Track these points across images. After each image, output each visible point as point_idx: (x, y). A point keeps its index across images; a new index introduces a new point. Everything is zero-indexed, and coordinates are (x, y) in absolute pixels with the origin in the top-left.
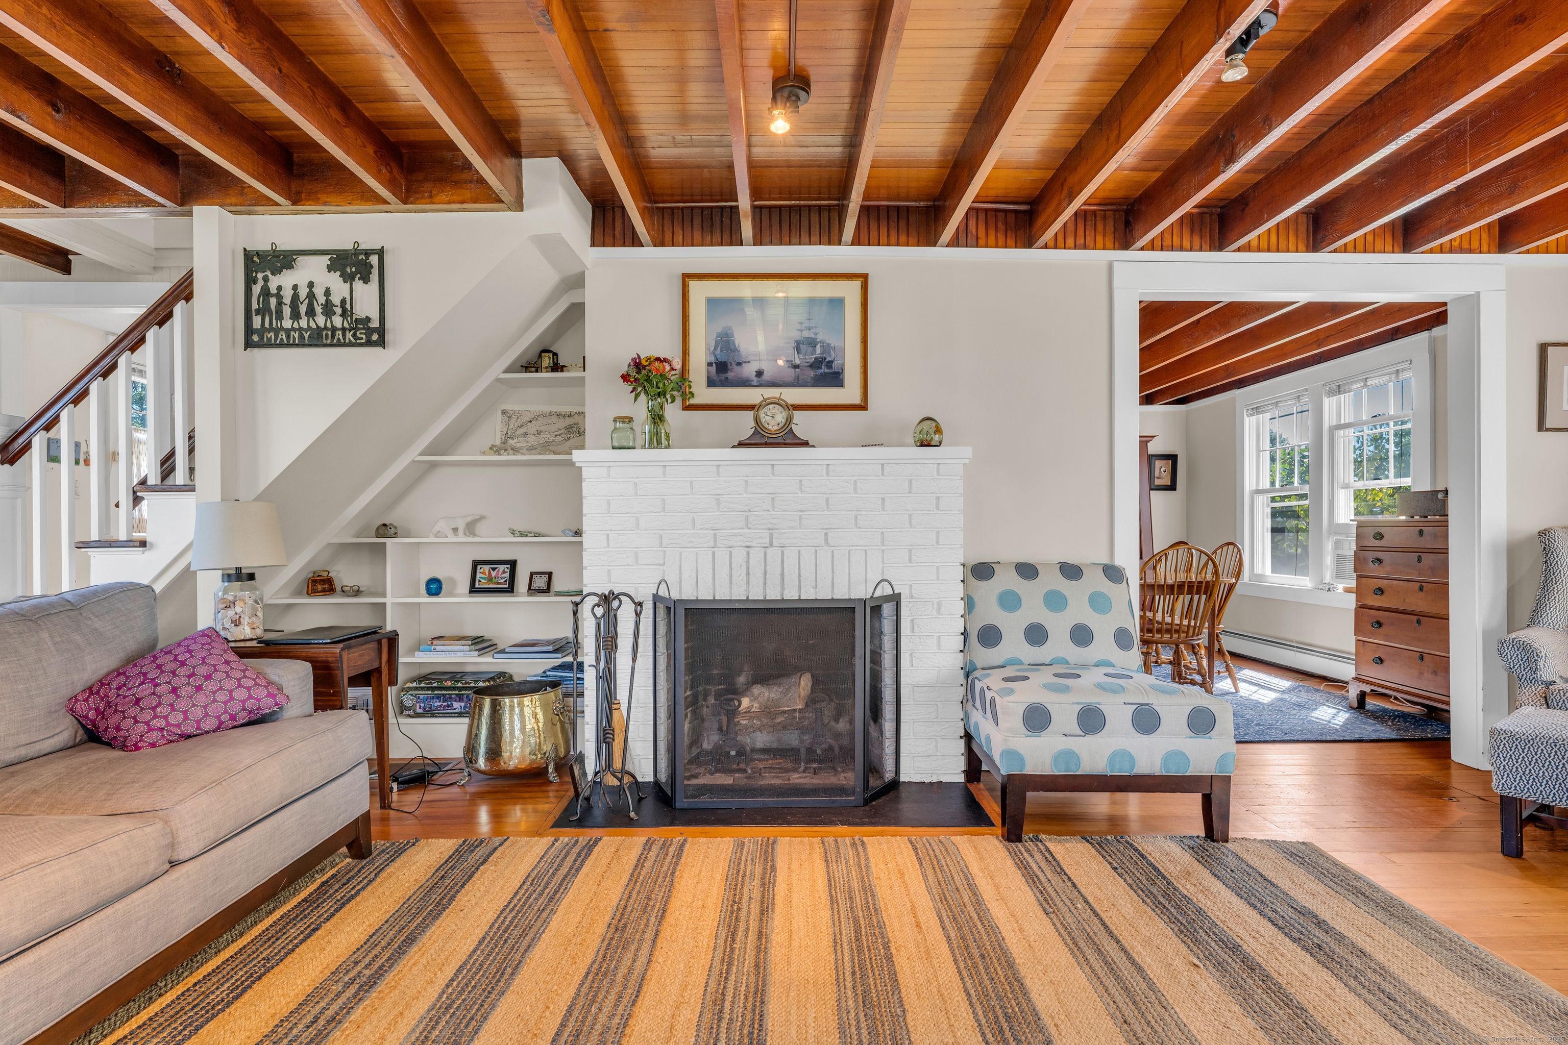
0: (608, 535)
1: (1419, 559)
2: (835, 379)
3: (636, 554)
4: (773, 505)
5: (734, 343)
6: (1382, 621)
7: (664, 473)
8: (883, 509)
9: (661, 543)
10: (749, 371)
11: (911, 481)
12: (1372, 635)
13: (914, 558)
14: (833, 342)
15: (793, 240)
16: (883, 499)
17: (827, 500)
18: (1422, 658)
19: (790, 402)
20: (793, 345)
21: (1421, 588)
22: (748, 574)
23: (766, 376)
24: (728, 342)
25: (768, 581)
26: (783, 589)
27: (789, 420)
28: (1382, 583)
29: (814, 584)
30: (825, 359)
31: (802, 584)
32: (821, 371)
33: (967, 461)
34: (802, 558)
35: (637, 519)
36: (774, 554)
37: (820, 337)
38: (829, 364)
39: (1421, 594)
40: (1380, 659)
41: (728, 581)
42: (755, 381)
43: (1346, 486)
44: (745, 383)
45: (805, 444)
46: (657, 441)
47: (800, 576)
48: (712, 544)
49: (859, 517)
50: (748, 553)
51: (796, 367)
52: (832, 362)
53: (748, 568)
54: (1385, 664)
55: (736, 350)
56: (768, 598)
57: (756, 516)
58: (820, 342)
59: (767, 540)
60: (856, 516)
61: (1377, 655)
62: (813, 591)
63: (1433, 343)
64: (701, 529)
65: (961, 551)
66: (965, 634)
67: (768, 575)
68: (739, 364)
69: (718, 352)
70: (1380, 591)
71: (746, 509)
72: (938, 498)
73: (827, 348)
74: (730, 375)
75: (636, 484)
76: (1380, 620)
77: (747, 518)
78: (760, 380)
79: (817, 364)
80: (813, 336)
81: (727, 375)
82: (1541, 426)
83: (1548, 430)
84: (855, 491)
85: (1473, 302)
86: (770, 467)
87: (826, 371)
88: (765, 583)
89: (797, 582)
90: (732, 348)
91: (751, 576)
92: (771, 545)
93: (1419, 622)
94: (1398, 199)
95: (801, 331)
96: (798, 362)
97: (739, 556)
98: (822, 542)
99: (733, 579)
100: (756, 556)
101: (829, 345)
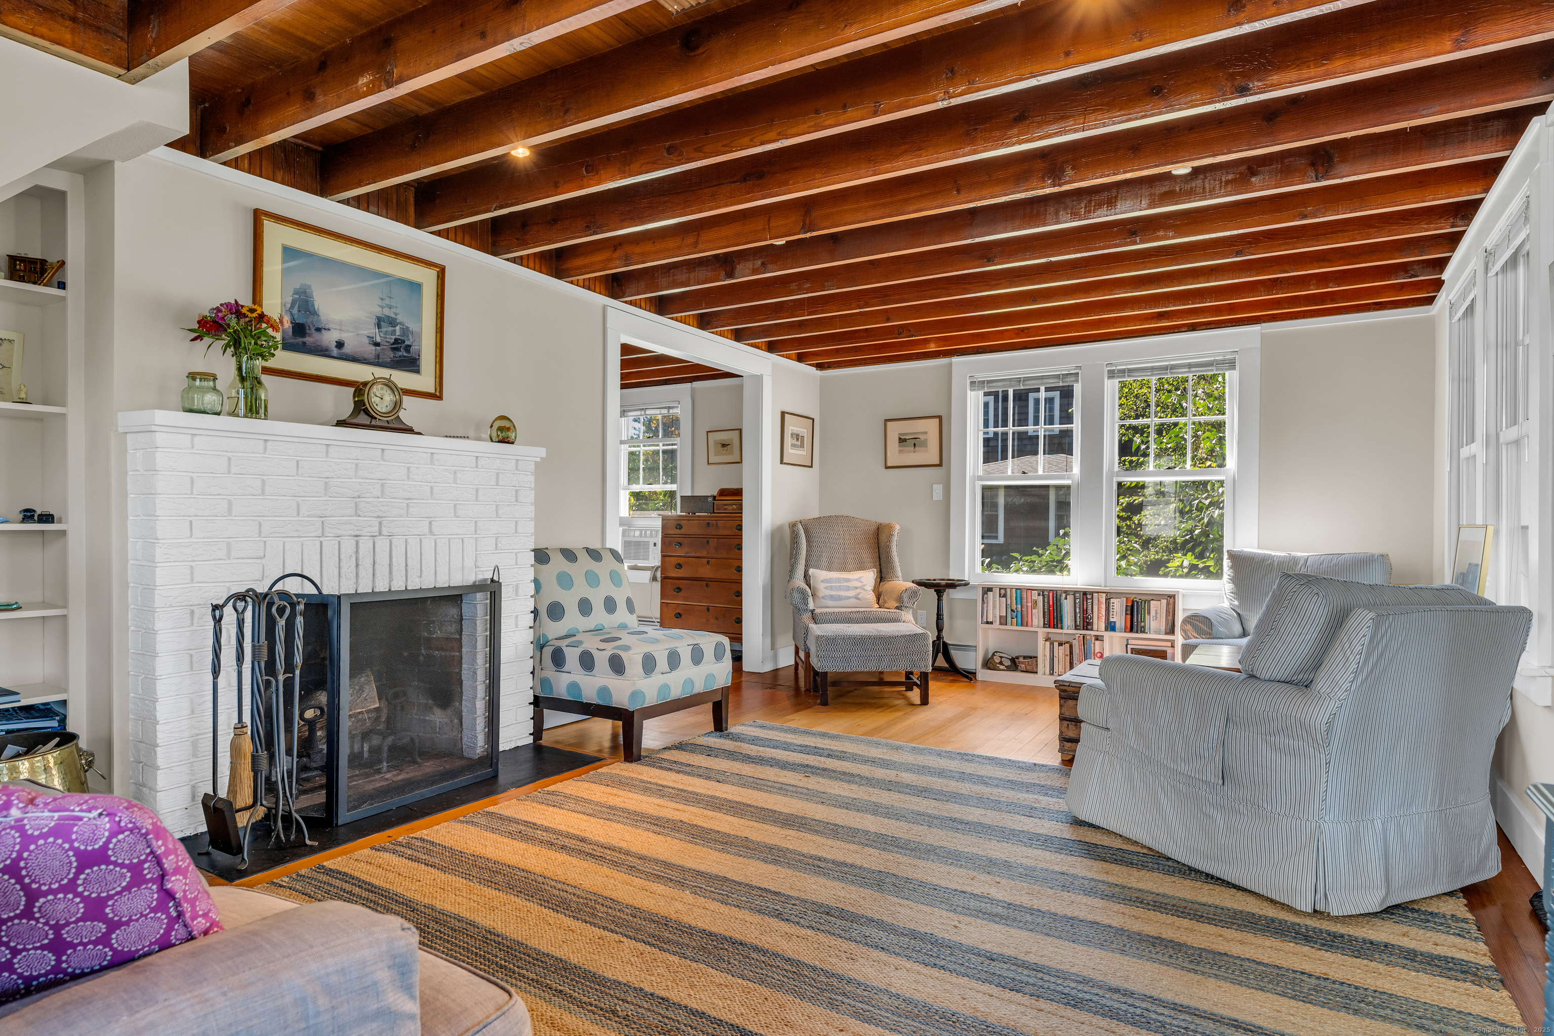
0: (191, 522)
1: (708, 543)
2: (411, 364)
3: (229, 545)
4: (382, 492)
5: (313, 305)
6: (681, 586)
7: (265, 449)
8: (477, 500)
9: (260, 532)
10: (329, 339)
11: (498, 474)
12: (674, 598)
13: (499, 545)
14: (412, 326)
15: (371, 208)
16: (477, 490)
17: (432, 488)
18: (708, 610)
19: (400, 386)
20: (375, 321)
21: (708, 562)
22: (357, 565)
23: (347, 349)
24: (307, 302)
25: (377, 572)
26: (391, 580)
27: (397, 405)
28: (681, 561)
29: (419, 574)
30: (404, 342)
31: (409, 574)
32: (400, 353)
33: (539, 460)
34: (408, 547)
35: (230, 503)
36: (382, 545)
37: (400, 318)
38: (408, 348)
39: (708, 567)
40: (679, 614)
41: (336, 574)
42: (335, 352)
43: (625, 489)
44: (323, 352)
45: (409, 430)
46: (254, 409)
47: (406, 565)
48: (319, 533)
49: (458, 506)
50: (357, 543)
51: (377, 344)
52: (410, 346)
53: (357, 559)
54: (683, 617)
55: (315, 313)
56: (377, 590)
57: (367, 502)
58: (400, 323)
59: (377, 529)
60: (455, 506)
61: (678, 611)
62: (418, 580)
63: (693, 391)
64: (308, 516)
65: (532, 539)
66: (535, 612)
67: (377, 566)
68: (319, 330)
69: (295, 311)
70: (679, 566)
71: (356, 494)
72: (517, 491)
73: (406, 331)
74: (308, 340)
75: (229, 459)
76: (680, 586)
77: (356, 504)
78: (340, 351)
79: (397, 344)
80: (393, 316)
81: (304, 340)
82: (782, 462)
83: (785, 464)
84: (455, 482)
85: (759, 379)
86: (380, 451)
87: (405, 354)
88: (374, 575)
89: (404, 572)
90: (311, 309)
91: (360, 567)
92: (380, 534)
93: (707, 585)
94: (763, 315)
95: (382, 307)
96: (378, 340)
97: (348, 546)
98: (427, 531)
99: (342, 571)
100: (365, 546)
101: (408, 328)
